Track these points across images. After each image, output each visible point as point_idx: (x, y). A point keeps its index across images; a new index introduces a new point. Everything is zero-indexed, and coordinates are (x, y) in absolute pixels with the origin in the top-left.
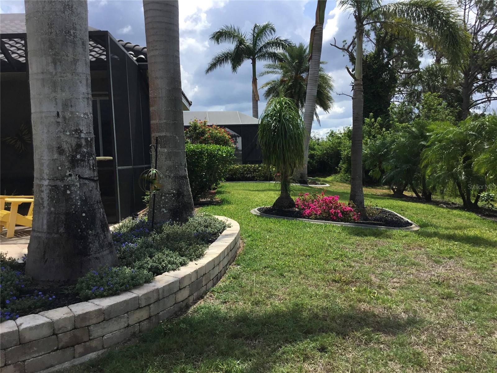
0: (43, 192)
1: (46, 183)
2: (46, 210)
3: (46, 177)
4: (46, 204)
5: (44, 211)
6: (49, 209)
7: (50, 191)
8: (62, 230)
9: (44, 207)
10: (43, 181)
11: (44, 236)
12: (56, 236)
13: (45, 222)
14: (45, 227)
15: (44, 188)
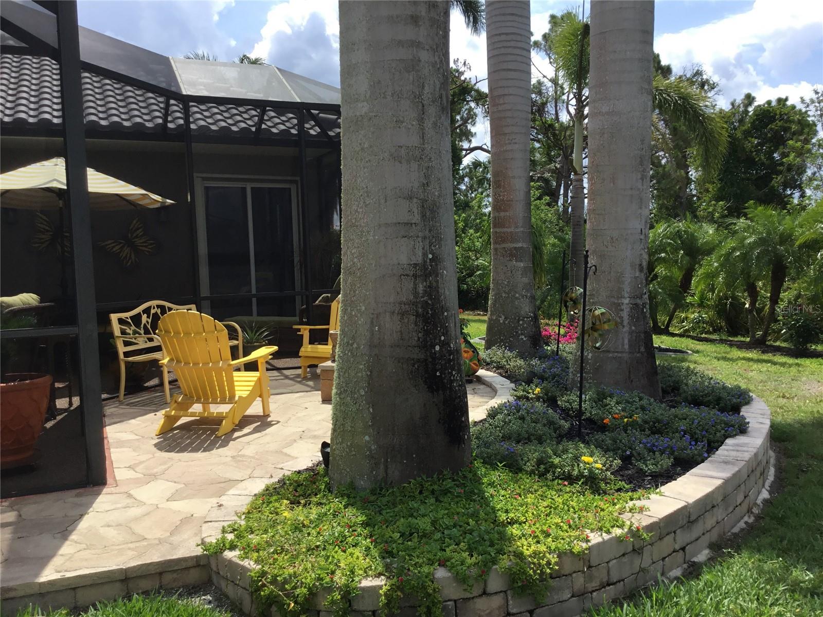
0: (622, 310)
1: (626, 301)
2: (626, 329)
3: (626, 295)
4: (626, 322)
5: (624, 330)
6: (630, 328)
7: (631, 309)
8: (642, 349)
9: (624, 326)
10: (623, 299)
11: (626, 356)
12: (638, 355)
13: (626, 341)
14: (626, 347)
15: (623, 307)
